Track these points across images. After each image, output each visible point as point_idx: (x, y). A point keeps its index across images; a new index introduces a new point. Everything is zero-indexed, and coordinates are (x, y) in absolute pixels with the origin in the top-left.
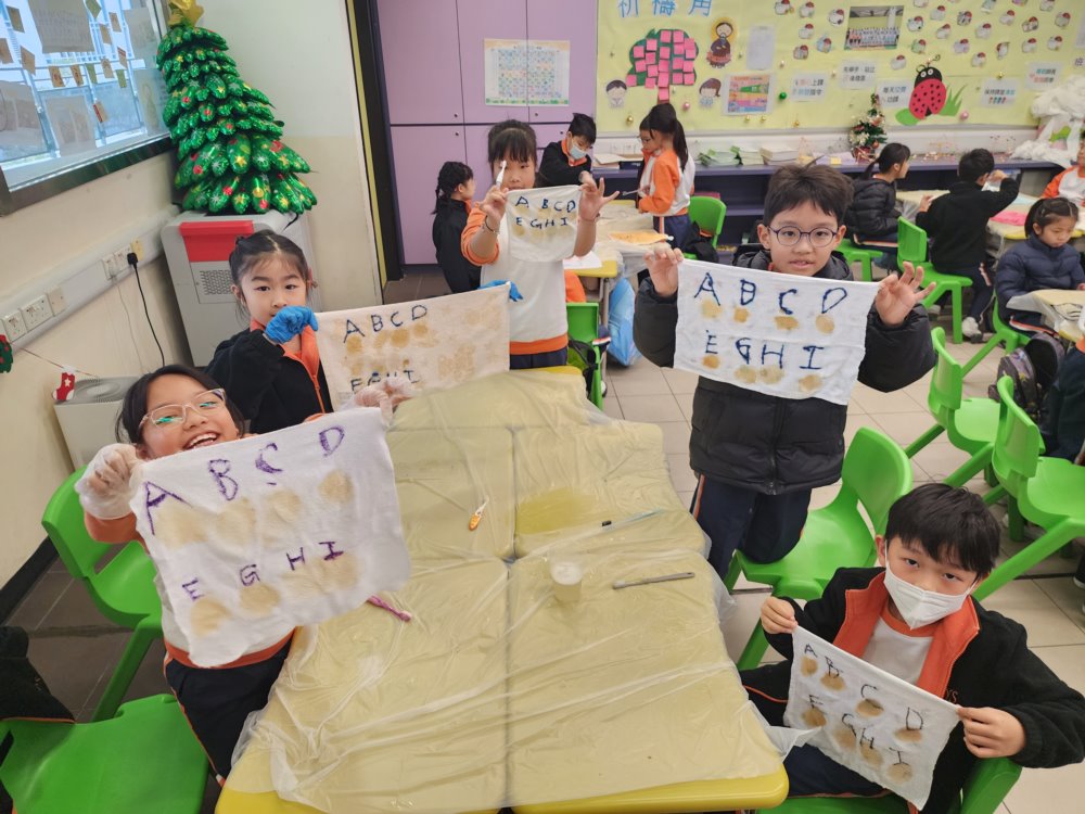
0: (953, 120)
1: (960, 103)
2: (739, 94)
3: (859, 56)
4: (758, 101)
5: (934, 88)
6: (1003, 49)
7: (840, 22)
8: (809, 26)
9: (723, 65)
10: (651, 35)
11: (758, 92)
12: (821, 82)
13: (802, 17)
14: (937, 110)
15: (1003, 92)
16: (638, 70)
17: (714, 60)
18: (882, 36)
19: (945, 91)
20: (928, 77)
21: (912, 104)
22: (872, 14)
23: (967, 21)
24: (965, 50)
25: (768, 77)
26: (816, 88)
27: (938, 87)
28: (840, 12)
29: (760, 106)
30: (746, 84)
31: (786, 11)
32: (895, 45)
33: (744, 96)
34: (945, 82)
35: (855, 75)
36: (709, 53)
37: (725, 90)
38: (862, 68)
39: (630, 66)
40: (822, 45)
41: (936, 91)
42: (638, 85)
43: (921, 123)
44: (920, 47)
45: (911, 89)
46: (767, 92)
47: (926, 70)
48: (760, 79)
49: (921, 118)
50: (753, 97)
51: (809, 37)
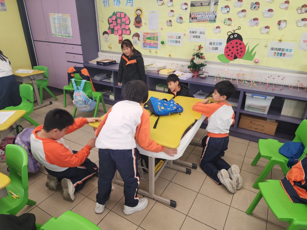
0: (251, 63)
1: (255, 54)
2: (146, 40)
3: (197, 26)
4: (154, 44)
5: (238, 45)
6: (283, 24)
7: (186, 9)
8: (172, 11)
9: (139, 27)
10: (114, 14)
11: (154, 40)
12: (180, 37)
13: (169, 7)
14: (241, 57)
15: (283, 50)
16: (111, 28)
17: (136, 25)
18: (207, 16)
19: (245, 47)
20: (234, 38)
21: (226, 52)
22: (202, 5)
23: (257, 8)
24: (257, 24)
25: (157, 33)
26: (177, 40)
27: (240, 44)
28: (186, 4)
29: (155, 46)
30: (149, 36)
31: (162, 4)
32: (215, 21)
33: (148, 41)
34: (245, 41)
35: (195, 35)
36: (134, 22)
37: (141, 38)
38: (198, 32)
39: (109, 26)
40: (179, 20)
41: (239, 47)
42: (112, 34)
43: (231, 62)
44: (229, 22)
45: (225, 44)
46: (157, 40)
47: (233, 34)
48: (154, 34)
49: (231, 60)
50: (152, 42)
51: (173, 16)
